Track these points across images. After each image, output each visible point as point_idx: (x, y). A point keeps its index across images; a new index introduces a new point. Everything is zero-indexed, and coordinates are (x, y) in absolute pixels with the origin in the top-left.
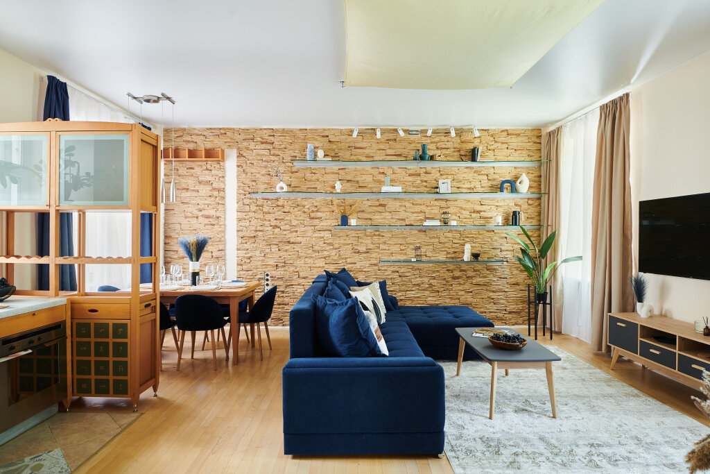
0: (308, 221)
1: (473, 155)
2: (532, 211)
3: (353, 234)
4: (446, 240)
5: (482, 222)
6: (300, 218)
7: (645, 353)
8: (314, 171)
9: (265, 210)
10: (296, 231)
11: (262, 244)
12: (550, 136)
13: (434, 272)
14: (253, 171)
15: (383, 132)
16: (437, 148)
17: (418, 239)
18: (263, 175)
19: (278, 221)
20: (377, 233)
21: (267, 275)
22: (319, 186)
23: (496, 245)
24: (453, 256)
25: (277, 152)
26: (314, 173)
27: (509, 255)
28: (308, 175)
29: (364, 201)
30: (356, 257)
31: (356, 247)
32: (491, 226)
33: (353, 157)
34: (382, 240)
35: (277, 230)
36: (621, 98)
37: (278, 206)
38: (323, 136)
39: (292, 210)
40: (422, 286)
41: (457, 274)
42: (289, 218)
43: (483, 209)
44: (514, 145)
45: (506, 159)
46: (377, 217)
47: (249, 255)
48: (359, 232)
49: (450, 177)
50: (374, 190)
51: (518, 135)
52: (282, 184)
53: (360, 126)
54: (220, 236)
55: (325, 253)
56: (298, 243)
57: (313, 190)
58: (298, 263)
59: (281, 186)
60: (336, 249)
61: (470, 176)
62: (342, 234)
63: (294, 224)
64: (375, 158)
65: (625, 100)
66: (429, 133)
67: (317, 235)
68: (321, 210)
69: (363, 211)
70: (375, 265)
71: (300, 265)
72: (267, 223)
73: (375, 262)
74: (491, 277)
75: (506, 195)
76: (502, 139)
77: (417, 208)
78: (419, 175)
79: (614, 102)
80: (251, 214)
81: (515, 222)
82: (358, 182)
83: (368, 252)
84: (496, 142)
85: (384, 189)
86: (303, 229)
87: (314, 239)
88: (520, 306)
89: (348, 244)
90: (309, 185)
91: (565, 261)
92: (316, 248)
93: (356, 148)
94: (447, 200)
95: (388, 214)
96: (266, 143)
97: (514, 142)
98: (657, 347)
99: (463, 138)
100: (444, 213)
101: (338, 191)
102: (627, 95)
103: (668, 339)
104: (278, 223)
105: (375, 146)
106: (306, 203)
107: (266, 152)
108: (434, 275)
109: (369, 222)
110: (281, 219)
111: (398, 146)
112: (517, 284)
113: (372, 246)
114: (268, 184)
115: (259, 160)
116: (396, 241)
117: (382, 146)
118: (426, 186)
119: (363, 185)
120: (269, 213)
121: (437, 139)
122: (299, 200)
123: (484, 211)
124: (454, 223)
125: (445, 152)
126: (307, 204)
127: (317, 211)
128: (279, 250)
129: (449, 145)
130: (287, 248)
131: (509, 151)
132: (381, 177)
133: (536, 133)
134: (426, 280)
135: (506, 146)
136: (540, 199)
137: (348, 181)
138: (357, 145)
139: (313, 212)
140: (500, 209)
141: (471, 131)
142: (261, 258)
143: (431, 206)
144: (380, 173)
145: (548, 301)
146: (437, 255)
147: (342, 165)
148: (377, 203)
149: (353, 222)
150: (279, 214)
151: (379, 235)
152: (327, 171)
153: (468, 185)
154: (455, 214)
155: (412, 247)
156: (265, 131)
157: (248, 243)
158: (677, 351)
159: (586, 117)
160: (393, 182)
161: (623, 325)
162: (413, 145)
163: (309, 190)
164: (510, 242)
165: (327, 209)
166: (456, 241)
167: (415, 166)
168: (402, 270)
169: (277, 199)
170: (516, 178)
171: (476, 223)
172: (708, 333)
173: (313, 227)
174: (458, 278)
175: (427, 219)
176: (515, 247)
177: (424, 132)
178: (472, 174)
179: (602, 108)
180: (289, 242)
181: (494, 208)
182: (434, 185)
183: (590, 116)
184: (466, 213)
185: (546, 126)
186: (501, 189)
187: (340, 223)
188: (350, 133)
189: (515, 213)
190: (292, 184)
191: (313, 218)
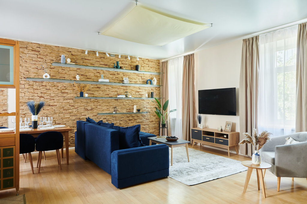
0: (60, 94)
1: (137, 68)
2: (157, 92)
3: (85, 101)
4: (126, 104)
5: (140, 96)
6: (56, 93)
7: (205, 139)
8: (63, 69)
9: (35, 87)
10: (54, 100)
12: (163, 63)
13: (121, 118)
14: (27, 65)
15: (99, 53)
16: (122, 64)
17: (114, 103)
18: (33, 68)
19: (43, 94)
20: (96, 101)
22: (66, 76)
23: (145, 106)
24: (129, 110)
25: (42, 57)
26: (64, 70)
27: (149, 110)
28: (60, 70)
29: (90, 85)
30: (86, 113)
31: (86, 107)
32: (143, 98)
33: (84, 64)
34: (99, 104)
35: (42, 99)
36: (191, 55)
37: (42, 86)
38: (68, 52)
39: (51, 88)
40: (117, 124)
41: (131, 118)
42: (50, 93)
43: (140, 91)
44: (150, 66)
45: (148, 71)
46: (97, 93)
47: (24, 113)
48: (87, 100)
49: (127, 76)
50: (95, 80)
51: (152, 62)
52: (46, 74)
53: (89, 49)
54: (4, 102)
55: (70, 110)
56: (55, 106)
57: (63, 78)
59: (46, 75)
60: (76, 108)
61: (135, 77)
62: (79, 101)
63: (53, 96)
64: (95, 65)
65: (193, 56)
66: (120, 57)
67: (66, 101)
68: (68, 89)
69: (89, 90)
70: (95, 116)
71: (56, 117)
72: (36, 95)
73: (95, 114)
74: (143, 119)
75: (149, 85)
76: (146, 63)
77: (114, 90)
78: (115, 75)
79: (189, 55)
80: (25, 90)
81: (152, 97)
82: (87, 76)
83: (92, 110)
84: (144, 63)
85: (100, 80)
86: (57, 98)
87: (64, 103)
88: (154, 130)
89: (82, 106)
90: (61, 75)
92: (65, 108)
93: (85, 59)
94: (126, 87)
95: (101, 92)
96: (35, 51)
97: (151, 64)
98: (208, 137)
99: (132, 60)
100: (126, 92)
101: (78, 80)
102: (194, 54)
103: (211, 134)
104: (43, 95)
105: (94, 59)
106: (59, 85)
107: (35, 56)
109: (93, 95)
110: (45, 93)
111: (105, 61)
112: (152, 121)
113: (94, 107)
114: (37, 73)
115: (30, 60)
116: (105, 104)
117: (98, 60)
118: (118, 80)
119: (89, 78)
120: (37, 89)
121: (122, 60)
122: (55, 83)
123: (141, 92)
124: (130, 96)
125: (125, 65)
127: (65, 89)
129: (127, 63)
130: (48, 108)
131: (149, 68)
133: (158, 62)
134: (118, 122)
135: (148, 65)
136: (159, 87)
137: (82, 75)
138: (86, 58)
139: (63, 89)
140: (146, 91)
141: (135, 58)
143: (120, 89)
144: (97, 72)
145: (166, 127)
146: (123, 110)
147: (78, 67)
148: (96, 87)
149: (86, 95)
150: (43, 90)
151: (97, 102)
152: (71, 69)
153: (134, 81)
154: (130, 92)
155: (112, 107)
156: (34, 44)
157: (24, 106)
158: (215, 137)
159: (178, 59)
160: (105, 77)
161: (197, 131)
162: (112, 61)
163: (61, 78)
164: (149, 105)
165: (71, 89)
166: (130, 104)
167: (112, 70)
168: (108, 118)
169: (42, 82)
170: (152, 79)
171: (137, 96)
172: (222, 131)
173: (63, 98)
174: (131, 120)
175: (119, 95)
176: (152, 106)
177: (117, 56)
178: (136, 76)
179: (184, 56)
180: (49, 105)
181: (144, 91)
182: (121, 80)
183: (180, 58)
184: (134, 92)
185: (161, 59)
186: (147, 83)
187: (79, 96)
188: (83, 52)
189: (152, 93)
190: (52, 74)
191: (63, 93)
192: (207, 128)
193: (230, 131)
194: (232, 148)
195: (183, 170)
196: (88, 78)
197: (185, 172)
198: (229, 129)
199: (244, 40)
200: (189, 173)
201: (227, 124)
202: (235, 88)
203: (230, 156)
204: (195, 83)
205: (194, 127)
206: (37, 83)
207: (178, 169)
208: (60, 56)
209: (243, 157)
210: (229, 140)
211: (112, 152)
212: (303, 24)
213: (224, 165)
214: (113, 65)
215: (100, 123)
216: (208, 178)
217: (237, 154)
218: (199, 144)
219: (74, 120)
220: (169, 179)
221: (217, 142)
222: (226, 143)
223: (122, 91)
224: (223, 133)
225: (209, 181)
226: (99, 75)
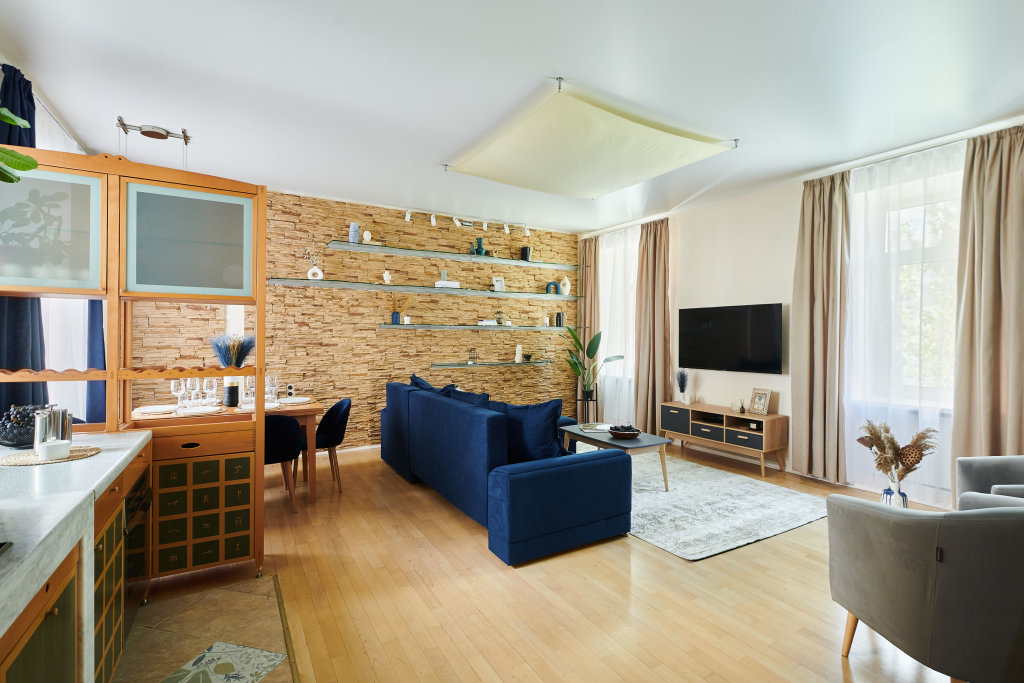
0: (346, 318)
1: (524, 254)
2: (571, 312)
3: (402, 333)
4: (498, 341)
5: (531, 322)
6: (336, 314)
7: (697, 432)
8: (354, 256)
9: (288, 300)
10: (331, 330)
11: (283, 348)
12: (586, 243)
13: (487, 375)
14: (270, 248)
15: (437, 217)
16: (490, 243)
17: (470, 340)
18: (284, 255)
19: (306, 317)
20: (429, 333)
21: (290, 388)
22: (361, 275)
23: (542, 346)
24: (504, 357)
25: (305, 227)
26: (356, 259)
27: (552, 356)
28: (347, 260)
29: (414, 295)
30: (405, 362)
31: (405, 350)
32: (538, 327)
33: (401, 244)
34: (434, 341)
35: (304, 329)
36: (662, 221)
37: (306, 297)
38: (366, 215)
39: (325, 303)
41: (508, 376)
42: (322, 314)
43: (530, 310)
44: (555, 248)
45: (550, 261)
46: (430, 315)
48: (409, 332)
49: (502, 275)
50: (426, 284)
51: (560, 239)
52: (315, 269)
53: (414, 208)
54: (217, 335)
55: (368, 357)
56: (333, 345)
57: (353, 280)
58: (333, 370)
59: (315, 272)
60: (381, 352)
61: (520, 275)
62: (388, 334)
63: (329, 321)
64: (426, 248)
65: (665, 224)
66: (485, 227)
67: (358, 334)
68: (363, 304)
69: (413, 308)
70: (427, 369)
71: (335, 373)
72: (291, 319)
73: (426, 366)
74: (538, 378)
75: (551, 297)
76: (546, 241)
79: (655, 223)
81: (559, 324)
82: (407, 273)
83: (418, 356)
84: (542, 243)
85: (439, 284)
86: (339, 328)
87: (354, 340)
89: (395, 346)
90: (348, 272)
91: (607, 360)
92: (356, 352)
93: (405, 233)
94: (499, 299)
95: (440, 312)
96: (290, 213)
97: (555, 243)
98: (706, 429)
100: (497, 313)
101: (387, 282)
102: (667, 219)
103: (716, 418)
104: (306, 320)
105: (426, 233)
106: (343, 295)
107: (290, 226)
108: (487, 378)
109: (420, 320)
110: (310, 314)
111: (451, 237)
112: (559, 384)
113: (423, 349)
114: (293, 267)
115: (278, 234)
116: (448, 342)
117: (434, 235)
118: (479, 283)
119: (413, 277)
120: (294, 306)
121: (490, 234)
122: (334, 290)
123: (532, 312)
124: (509, 323)
125: (497, 248)
126: (346, 296)
127: (358, 306)
128: (307, 354)
129: (501, 241)
130: (319, 351)
131: (553, 253)
132: (434, 270)
133: (573, 238)
134: (479, 384)
135: (550, 248)
136: (576, 301)
137: (397, 271)
138: (407, 230)
139: (353, 306)
140: (545, 311)
141: (521, 229)
142: (282, 366)
143: (484, 305)
144: (432, 265)
145: (594, 398)
146: (489, 357)
147: (388, 252)
148: (429, 299)
149: (407, 320)
151: (430, 336)
152: (372, 257)
153: (519, 285)
154: (507, 314)
155: (465, 348)
156: (288, 198)
158: (724, 427)
159: (626, 232)
160: (451, 277)
161: (676, 412)
162: (466, 237)
163: (348, 279)
164: (553, 344)
165: (370, 304)
166: (507, 342)
167: (467, 260)
168: (455, 374)
169: (305, 288)
170: (559, 280)
171: (525, 323)
172: (743, 411)
173: (353, 326)
174: (509, 380)
175: (481, 319)
176: (557, 347)
177: (478, 225)
178: (521, 273)
179: (643, 226)
180: (321, 344)
181: (540, 309)
182: (488, 282)
183: (630, 231)
184: (516, 314)
185: (582, 233)
186: (547, 290)
187: (389, 321)
188: (401, 215)
189: (559, 315)
190: (327, 270)
191: (353, 314)
192: (698, 402)
193: (765, 412)
194: (768, 456)
195: (660, 515)
196: (410, 279)
197: (665, 520)
198: (761, 406)
199: (806, 183)
200: (678, 523)
201: (758, 395)
202: (780, 306)
203: (766, 476)
204: (669, 293)
205: (665, 401)
206: (293, 291)
207: (646, 511)
208: (348, 227)
209: (798, 480)
210: (763, 435)
211: (490, 469)
212: (982, 137)
213: (761, 502)
214: (468, 245)
215: (449, 391)
216: (733, 540)
217: (781, 471)
218: (677, 443)
219: (378, 380)
220: (630, 540)
221: (732, 438)
222: (756, 443)
223: (488, 310)
224: (746, 416)
225: (738, 547)
226: (436, 272)
